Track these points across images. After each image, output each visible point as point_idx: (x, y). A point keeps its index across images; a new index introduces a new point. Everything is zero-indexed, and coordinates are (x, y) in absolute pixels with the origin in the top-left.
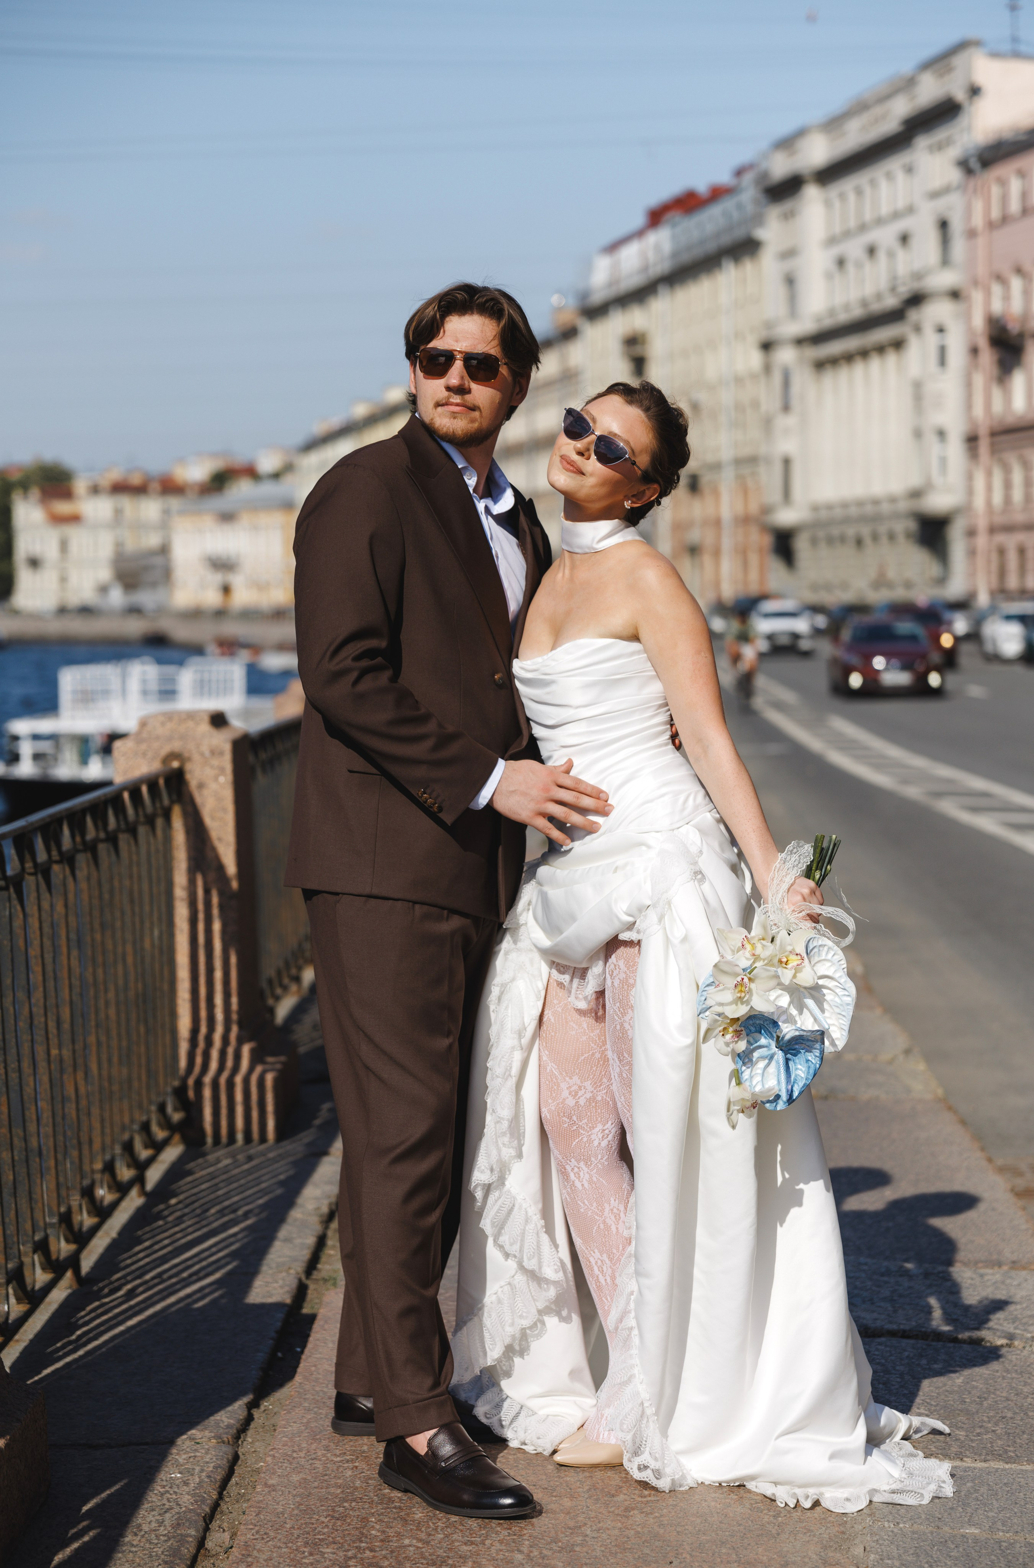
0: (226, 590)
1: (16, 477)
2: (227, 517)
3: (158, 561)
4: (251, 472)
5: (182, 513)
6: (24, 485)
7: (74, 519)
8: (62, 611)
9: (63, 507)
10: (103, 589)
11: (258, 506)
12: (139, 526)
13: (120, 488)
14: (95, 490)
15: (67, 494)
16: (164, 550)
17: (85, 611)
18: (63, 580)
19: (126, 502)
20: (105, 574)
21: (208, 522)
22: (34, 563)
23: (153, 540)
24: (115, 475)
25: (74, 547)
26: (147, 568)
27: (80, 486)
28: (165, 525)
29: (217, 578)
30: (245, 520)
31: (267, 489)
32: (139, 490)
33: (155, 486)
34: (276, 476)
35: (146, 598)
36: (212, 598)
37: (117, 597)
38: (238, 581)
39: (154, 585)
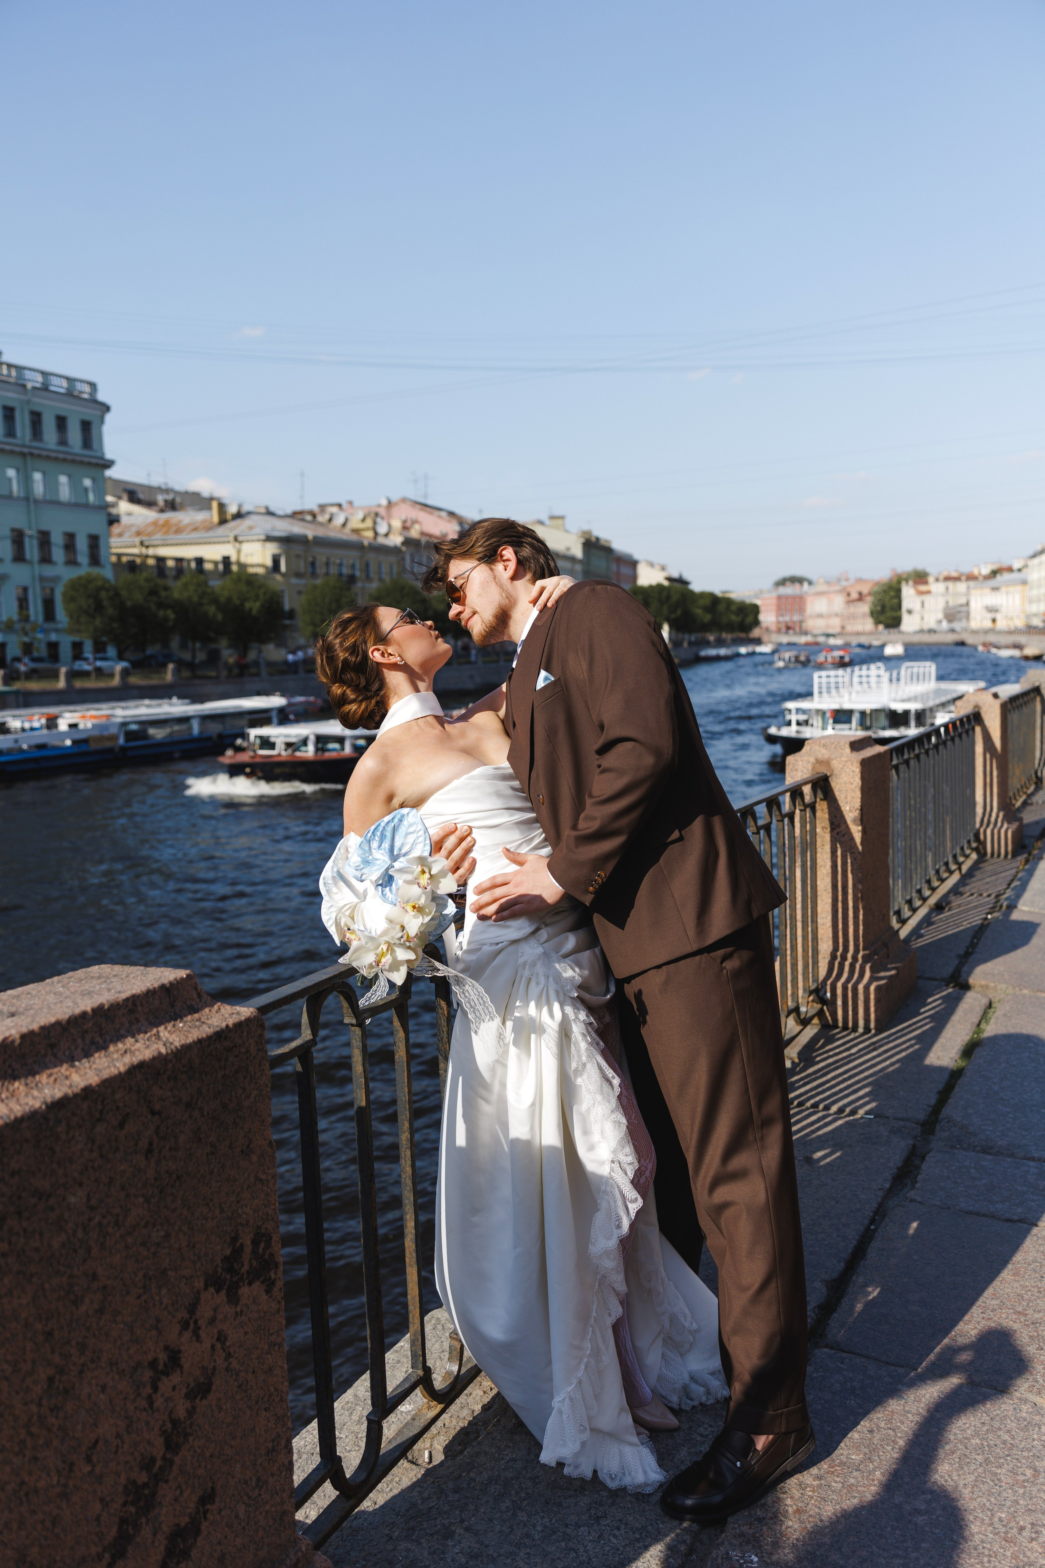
0: (994, 621)
1: (905, 576)
2: (995, 589)
3: (964, 609)
4: (1010, 570)
5: (974, 588)
6: (907, 580)
7: (929, 592)
8: (921, 631)
9: (923, 588)
10: (940, 622)
11: (1008, 584)
12: (956, 594)
13: (948, 579)
14: (937, 580)
15: (926, 583)
16: (967, 604)
17: (931, 631)
18: (922, 618)
19: (950, 584)
20: (940, 616)
21: (987, 591)
22: (910, 612)
23: (963, 601)
24: (945, 574)
25: (926, 605)
26: (959, 612)
27: (931, 579)
28: (968, 594)
29: (990, 616)
30: (1003, 589)
31: (1015, 576)
32: (957, 579)
33: (964, 578)
34: (1020, 570)
35: (957, 626)
36: (988, 624)
37: (945, 625)
38: (999, 617)
39: (960, 620)
